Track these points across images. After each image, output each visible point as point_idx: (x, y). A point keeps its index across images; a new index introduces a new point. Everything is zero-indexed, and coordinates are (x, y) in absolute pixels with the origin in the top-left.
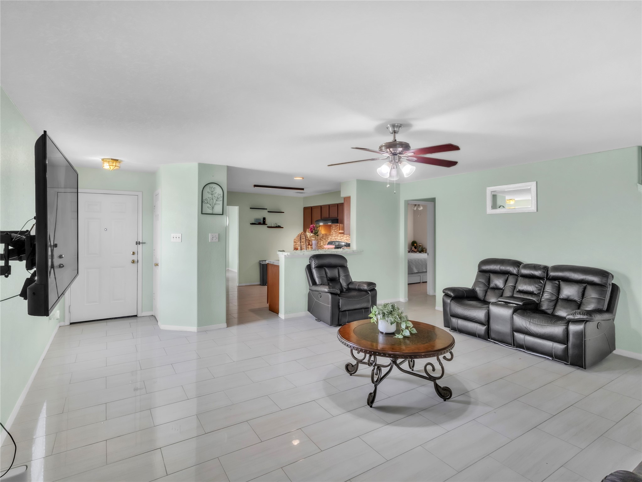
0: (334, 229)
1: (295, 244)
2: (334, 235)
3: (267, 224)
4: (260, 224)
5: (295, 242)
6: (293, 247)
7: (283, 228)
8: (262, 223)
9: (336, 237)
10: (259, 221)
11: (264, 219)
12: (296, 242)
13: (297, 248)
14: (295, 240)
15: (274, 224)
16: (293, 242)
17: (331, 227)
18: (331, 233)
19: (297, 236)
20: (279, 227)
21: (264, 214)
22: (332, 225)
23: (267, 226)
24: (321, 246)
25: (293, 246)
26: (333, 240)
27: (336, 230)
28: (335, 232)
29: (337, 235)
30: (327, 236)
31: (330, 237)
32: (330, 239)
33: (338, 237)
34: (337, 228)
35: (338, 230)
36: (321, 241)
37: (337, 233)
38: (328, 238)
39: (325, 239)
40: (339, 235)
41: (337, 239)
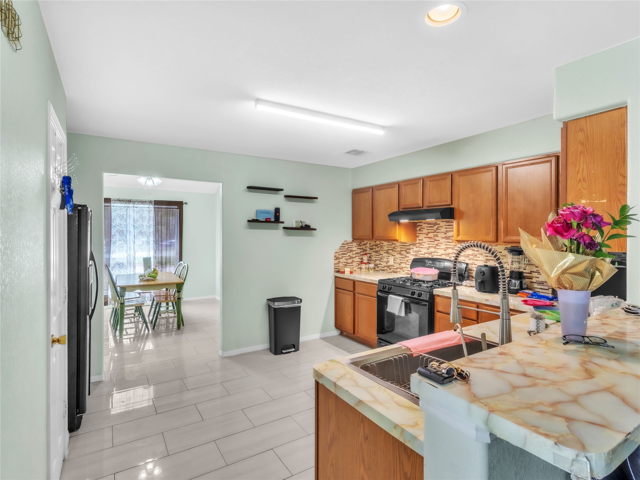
0: (425, 231)
1: (337, 261)
2: (426, 245)
3: (283, 222)
4: (267, 221)
5: (337, 258)
6: (334, 268)
7: (315, 229)
8: (273, 220)
9: (432, 250)
10: (268, 216)
11: (277, 211)
12: (339, 258)
13: (343, 270)
14: (337, 255)
15: (296, 222)
16: (333, 258)
17: (418, 229)
18: (418, 242)
19: (340, 245)
20: (307, 228)
21: (276, 201)
22: (420, 224)
23: (282, 225)
24: (388, 267)
25: (333, 265)
26: (422, 256)
27: (431, 235)
28: (430, 237)
29: (435, 244)
30: (405, 246)
31: (413, 250)
32: (415, 254)
33: (439, 249)
34: (434, 230)
35: (437, 235)
36: (389, 256)
37: (433, 240)
38: (408, 251)
39: (400, 253)
40: (440, 246)
41: (435, 254)
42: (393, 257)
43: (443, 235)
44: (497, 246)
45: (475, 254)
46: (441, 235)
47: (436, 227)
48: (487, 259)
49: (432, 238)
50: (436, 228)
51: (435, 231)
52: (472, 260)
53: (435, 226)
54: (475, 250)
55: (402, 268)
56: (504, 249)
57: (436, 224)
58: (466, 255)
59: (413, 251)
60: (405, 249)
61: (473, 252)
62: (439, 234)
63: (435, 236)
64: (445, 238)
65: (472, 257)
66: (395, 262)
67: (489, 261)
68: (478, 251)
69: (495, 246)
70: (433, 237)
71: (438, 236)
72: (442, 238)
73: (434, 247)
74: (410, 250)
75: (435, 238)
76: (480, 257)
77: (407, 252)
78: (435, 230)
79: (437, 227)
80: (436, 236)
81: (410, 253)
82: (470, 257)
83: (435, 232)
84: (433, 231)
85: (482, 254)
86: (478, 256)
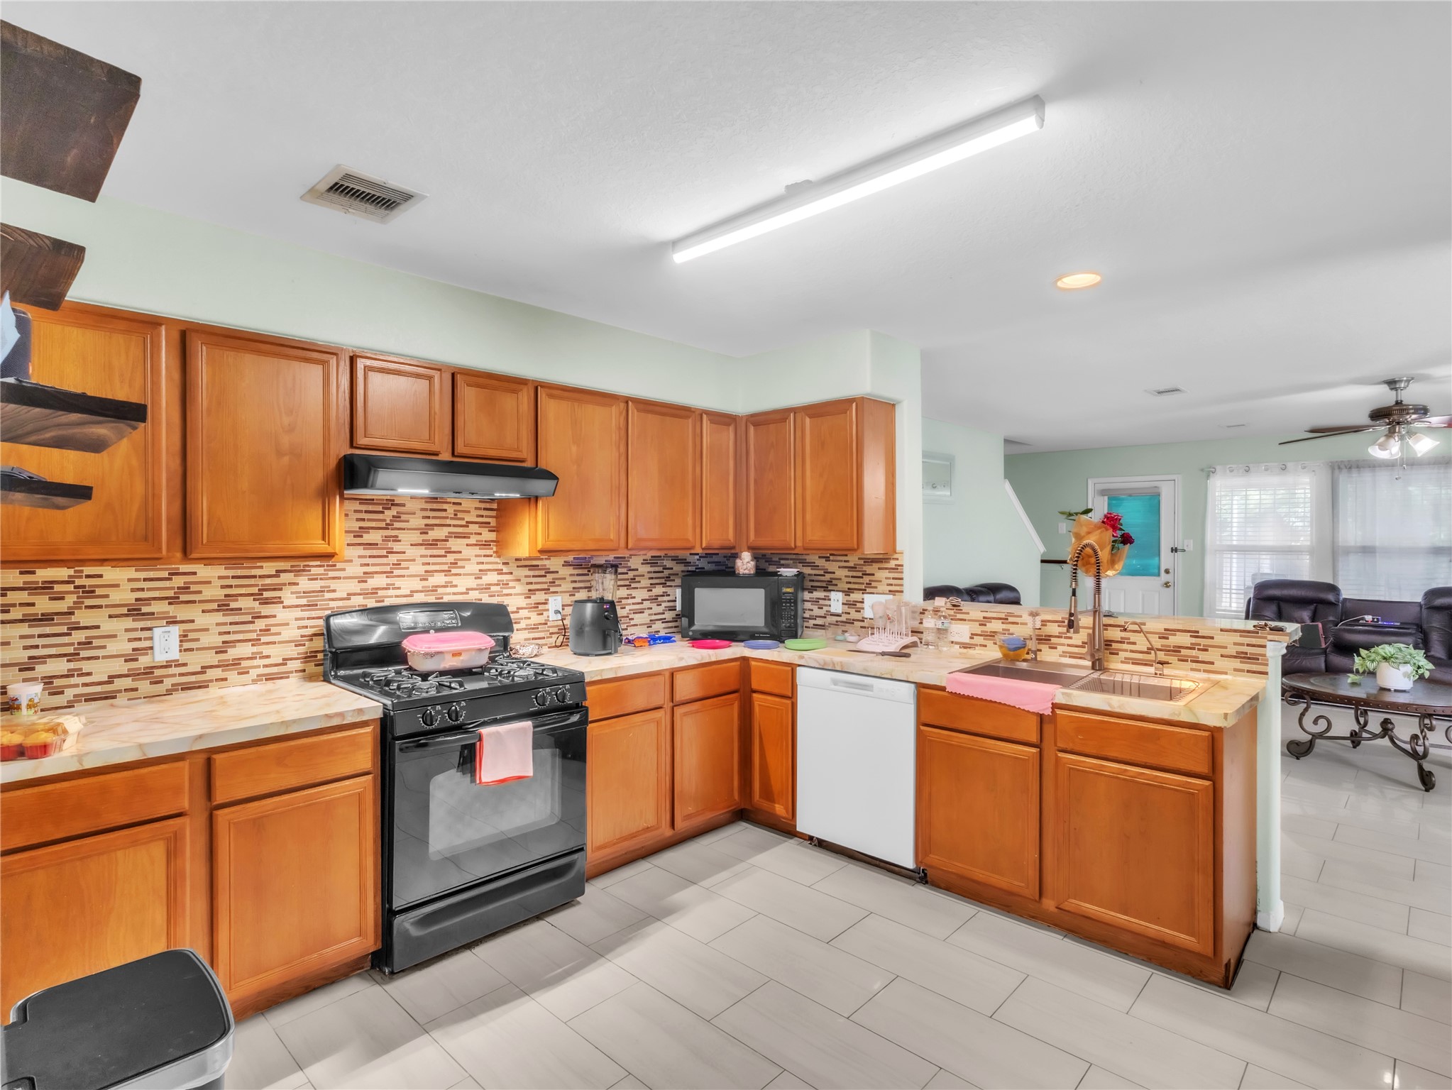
24: (145, 673)
28: (370, 544)
29: (389, 564)
30: (254, 577)
31: (294, 588)
32: (304, 601)
33: (460, 575)
34: (385, 520)
35: (397, 537)
36: (150, 629)
37: (384, 552)
38: (266, 594)
39: (223, 607)
40: (464, 567)
41: (391, 592)
42: (175, 630)
43: (417, 537)
44: (550, 559)
45: (503, 581)
46: (408, 537)
47: (394, 512)
48: (530, 590)
49: (377, 544)
50: (393, 516)
51: (387, 524)
52: (498, 596)
53: (390, 509)
54: (504, 571)
55: (236, 663)
56: (563, 565)
57: (392, 505)
58: (483, 585)
59: (292, 593)
60: (255, 590)
61: (500, 577)
62: (401, 535)
63: (390, 541)
64: (421, 545)
65: (497, 588)
66: (186, 645)
67: (535, 594)
68: (511, 573)
69: (546, 559)
70: (380, 542)
71: (400, 541)
72: (412, 545)
73: (385, 572)
74: (281, 589)
75: (390, 544)
76: (514, 587)
77: (267, 599)
78: (388, 522)
79: (395, 514)
80: (393, 541)
81: (282, 602)
82: (493, 588)
83: (388, 529)
84: (383, 524)
85: (519, 580)
86: (511, 584)
